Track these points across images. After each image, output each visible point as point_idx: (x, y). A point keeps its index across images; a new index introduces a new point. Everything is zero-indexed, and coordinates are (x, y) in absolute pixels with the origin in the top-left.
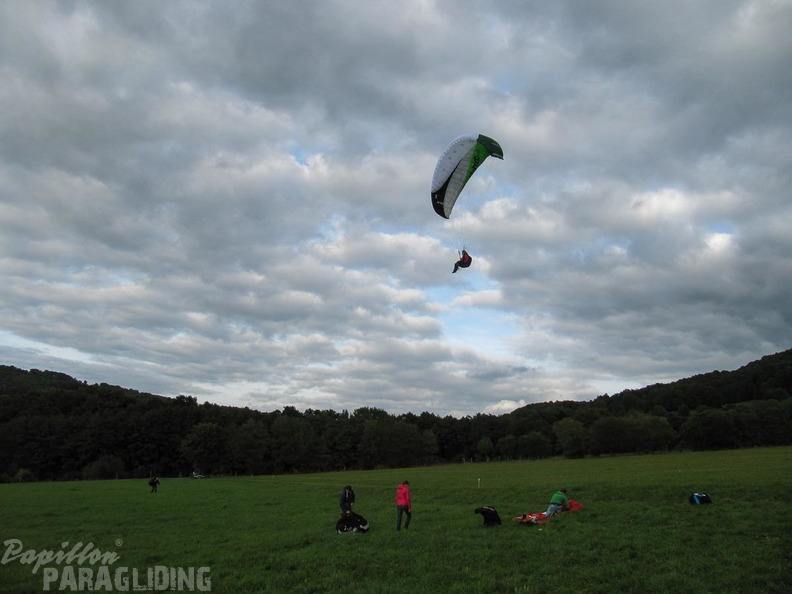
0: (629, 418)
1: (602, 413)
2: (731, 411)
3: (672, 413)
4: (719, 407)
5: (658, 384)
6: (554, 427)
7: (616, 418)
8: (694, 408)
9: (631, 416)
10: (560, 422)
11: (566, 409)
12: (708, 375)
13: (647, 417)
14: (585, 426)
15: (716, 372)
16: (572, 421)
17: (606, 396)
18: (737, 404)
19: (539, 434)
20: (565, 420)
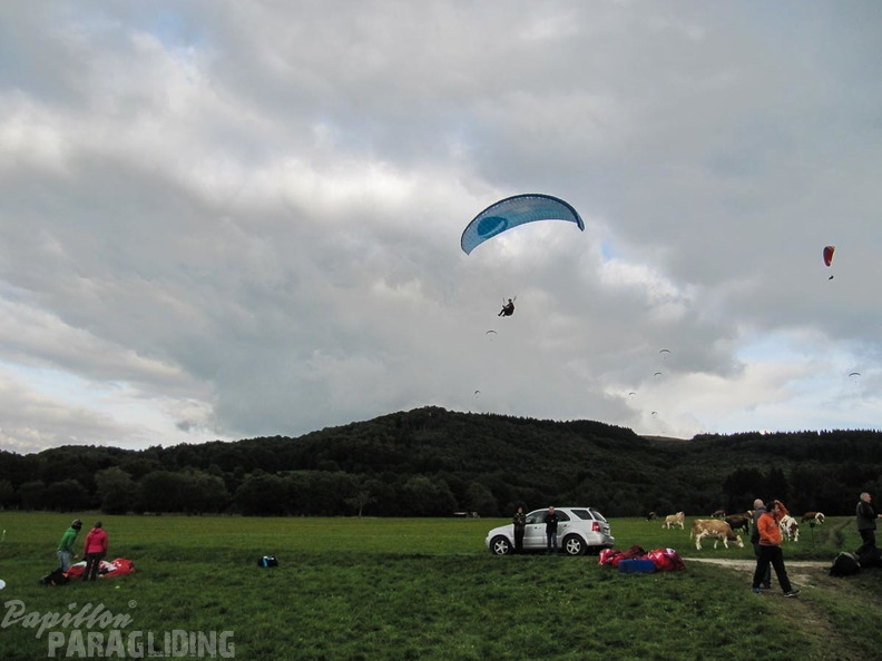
0: (185, 475)
1: (154, 466)
2: (287, 478)
3: (229, 473)
4: (275, 473)
5: (218, 442)
6: (97, 476)
7: (171, 474)
8: (249, 471)
9: (187, 473)
10: (106, 472)
11: (112, 457)
12: (270, 438)
13: (202, 476)
14: (132, 478)
15: (279, 437)
16: (119, 471)
17: (160, 448)
18: (292, 472)
19: (75, 482)
20: (110, 469)
